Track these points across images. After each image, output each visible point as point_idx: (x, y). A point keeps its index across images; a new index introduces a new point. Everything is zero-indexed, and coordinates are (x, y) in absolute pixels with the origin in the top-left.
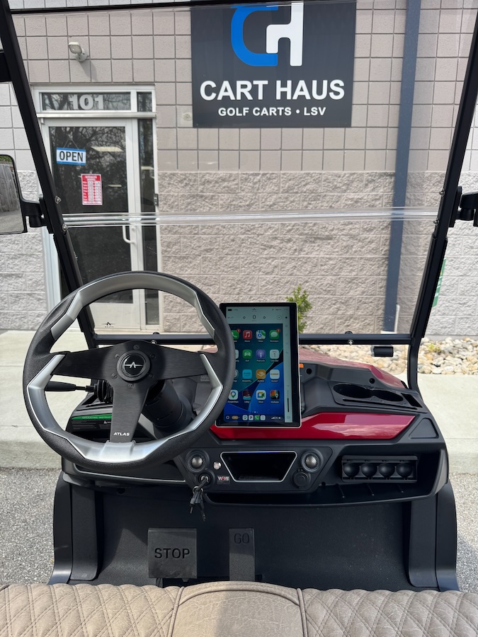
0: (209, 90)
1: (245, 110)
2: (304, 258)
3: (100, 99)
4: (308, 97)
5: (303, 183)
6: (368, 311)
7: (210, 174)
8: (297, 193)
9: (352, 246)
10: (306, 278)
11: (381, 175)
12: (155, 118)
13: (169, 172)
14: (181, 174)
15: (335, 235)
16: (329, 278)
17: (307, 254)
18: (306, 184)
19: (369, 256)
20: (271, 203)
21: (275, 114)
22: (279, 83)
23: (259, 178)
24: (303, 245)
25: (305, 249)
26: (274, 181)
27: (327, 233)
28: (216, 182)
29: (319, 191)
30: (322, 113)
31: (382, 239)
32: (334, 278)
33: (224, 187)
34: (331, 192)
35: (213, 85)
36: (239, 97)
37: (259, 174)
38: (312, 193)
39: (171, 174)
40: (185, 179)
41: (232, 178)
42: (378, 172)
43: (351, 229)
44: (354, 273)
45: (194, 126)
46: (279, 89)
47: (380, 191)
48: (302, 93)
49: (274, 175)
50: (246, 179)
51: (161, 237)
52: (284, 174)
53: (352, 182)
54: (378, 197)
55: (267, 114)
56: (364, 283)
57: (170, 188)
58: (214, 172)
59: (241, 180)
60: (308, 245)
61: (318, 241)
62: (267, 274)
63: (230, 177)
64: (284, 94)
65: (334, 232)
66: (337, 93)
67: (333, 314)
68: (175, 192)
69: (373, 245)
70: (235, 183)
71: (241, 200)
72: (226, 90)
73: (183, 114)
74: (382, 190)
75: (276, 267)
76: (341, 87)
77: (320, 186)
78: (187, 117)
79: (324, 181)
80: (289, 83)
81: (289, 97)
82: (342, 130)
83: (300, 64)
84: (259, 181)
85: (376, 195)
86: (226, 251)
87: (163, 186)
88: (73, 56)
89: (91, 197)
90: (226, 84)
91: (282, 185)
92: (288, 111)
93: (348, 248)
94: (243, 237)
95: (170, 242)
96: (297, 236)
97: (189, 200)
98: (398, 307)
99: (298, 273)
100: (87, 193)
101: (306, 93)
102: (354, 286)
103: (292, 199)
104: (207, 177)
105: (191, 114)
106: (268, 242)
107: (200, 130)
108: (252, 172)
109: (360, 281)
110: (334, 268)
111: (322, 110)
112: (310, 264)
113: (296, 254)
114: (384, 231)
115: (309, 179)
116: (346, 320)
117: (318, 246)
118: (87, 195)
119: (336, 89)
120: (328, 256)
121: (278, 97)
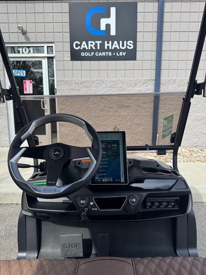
0: (77, 45)
1: (92, 53)
2: (118, 115)
3: (31, 49)
4: (118, 48)
5: (117, 84)
6: (145, 137)
7: (78, 80)
8: (114, 88)
9: (138, 110)
10: (119, 123)
11: (149, 80)
12: (54, 57)
13: (61, 79)
14: (66, 80)
15: (131, 105)
16: (129, 123)
17: (119, 113)
18: (118, 84)
19: (145, 114)
20: (104, 92)
21: (105, 55)
22: (106, 42)
23: (98, 81)
24: (117, 110)
25: (119, 111)
26: (105, 83)
27: (127, 105)
28: (81, 83)
29: (124, 87)
30: (124, 55)
31: (150, 107)
32: (131, 123)
33: (84, 86)
34: (129, 87)
35: (79, 43)
36: (90, 48)
37: (98, 80)
38: (121, 88)
39: (62, 80)
40: (67, 82)
41: (87, 82)
42: (148, 79)
43: (137, 103)
44: (139, 121)
45: (71, 60)
46: (106, 45)
47: (149, 87)
48: (116, 47)
49: (105, 81)
50: (93, 82)
51: (58, 107)
52: (109, 80)
53: (137, 83)
54: (148, 89)
55: (102, 55)
56: (143, 125)
57: (61, 86)
58: (80, 79)
59: (91, 82)
60: (119, 109)
61: (124, 108)
62: (103, 122)
63: (86, 81)
64: (108, 47)
65: (130, 104)
66: (130, 46)
67: (131, 138)
68: (63, 88)
69: (147, 110)
70: (88, 84)
71: (91, 91)
72: (84, 45)
73: (66, 55)
74: (150, 87)
75: (106, 119)
76: (132, 44)
77: (124, 85)
78: (68, 56)
79: (126, 83)
80: (110, 42)
81: (110, 48)
82: (133, 61)
83: (114, 34)
84: (99, 83)
85: (147, 89)
86: (85, 112)
87: (58, 85)
88: (19, 31)
89: (27, 90)
90: (84, 43)
91: (108, 84)
92: (110, 54)
93: (136, 111)
94: (92, 106)
95: (62, 109)
96: (115, 106)
97: (69, 91)
98: (158, 135)
99: (116, 121)
100: (26, 88)
101: (117, 46)
102: (139, 126)
103: (112, 90)
104: (77, 81)
105: (70, 55)
106: (103, 108)
107: (73, 61)
108: (95, 79)
109: (142, 124)
110: (131, 119)
111: (124, 53)
112: (121, 117)
113: (115, 113)
114: (151, 104)
115: (120, 82)
116: (136, 141)
117: (124, 110)
118: (26, 89)
119: (130, 44)
120: (128, 114)
121: (106, 48)
